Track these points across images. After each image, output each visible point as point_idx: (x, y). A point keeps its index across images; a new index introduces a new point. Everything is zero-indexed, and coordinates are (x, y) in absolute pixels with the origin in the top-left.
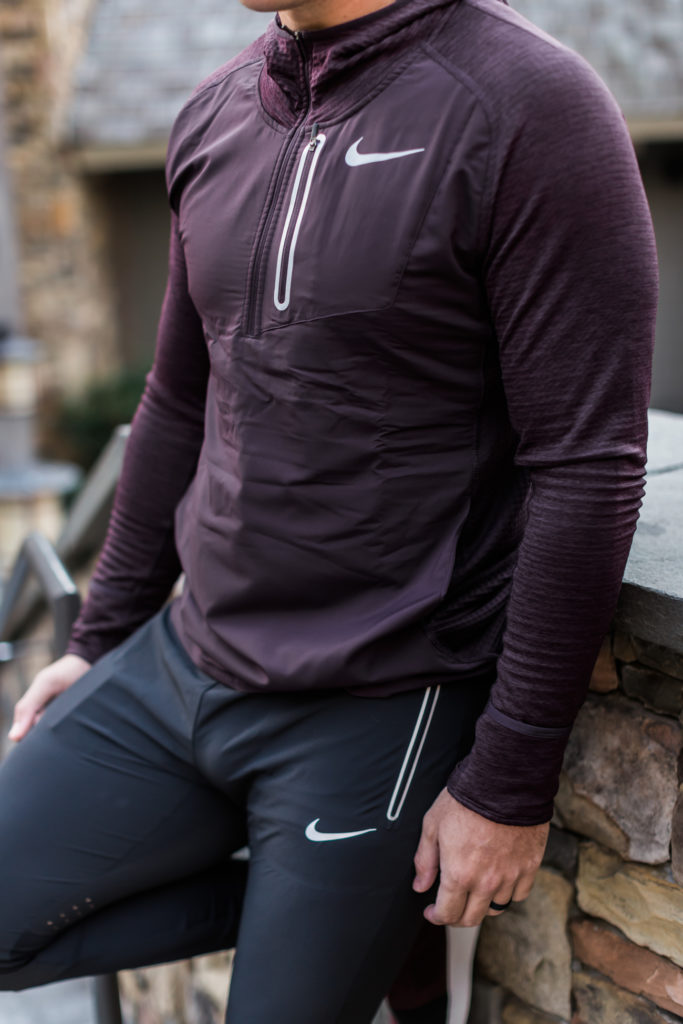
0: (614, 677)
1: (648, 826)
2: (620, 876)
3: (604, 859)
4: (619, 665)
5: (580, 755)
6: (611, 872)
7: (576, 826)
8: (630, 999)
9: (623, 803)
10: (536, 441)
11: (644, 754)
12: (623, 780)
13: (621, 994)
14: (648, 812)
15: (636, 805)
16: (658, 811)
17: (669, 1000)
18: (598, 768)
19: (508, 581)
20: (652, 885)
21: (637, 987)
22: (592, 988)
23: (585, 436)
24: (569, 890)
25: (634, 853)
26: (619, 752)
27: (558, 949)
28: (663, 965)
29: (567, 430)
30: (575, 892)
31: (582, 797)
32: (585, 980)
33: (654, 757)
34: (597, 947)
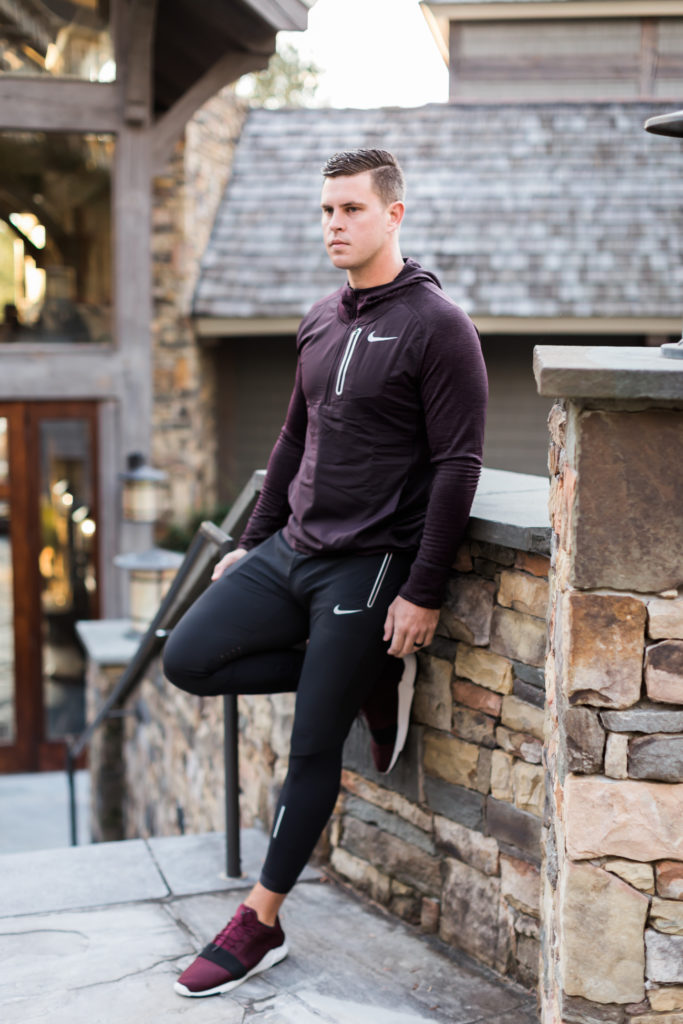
0: (470, 564)
1: (481, 629)
2: (471, 654)
3: (465, 648)
4: (473, 559)
5: (456, 601)
6: (467, 653)
7: (455, 636)
8: (474, 713)
9: (472, 619)
10: (438, 451)
11: (481, 597)
12: (473, 609)
13: (471, 712)
14: (481, 622)
15: (477, 619)
16: (485, 621)
17: (488, 708)
18: (464, 606)
19: (424, 516)
20: (483, 655)
21: (477, 707)
22: (460, 713)
23: (456, 449)
24: (452, 668)
25: (477, 642)
26: (472, 597)
27: (447, 697)
28: (486, 692)
29: (449, 447)
30: (454, 668)
31: (456, 620)
32: (457, 709)
33: (485, 597)
34: (463, 691)
